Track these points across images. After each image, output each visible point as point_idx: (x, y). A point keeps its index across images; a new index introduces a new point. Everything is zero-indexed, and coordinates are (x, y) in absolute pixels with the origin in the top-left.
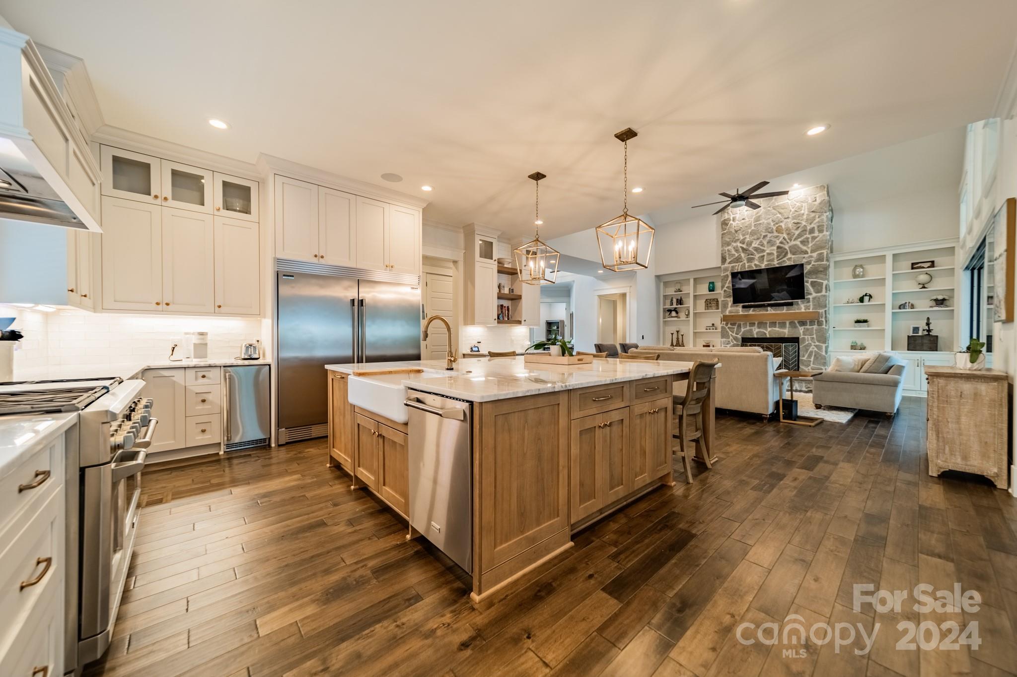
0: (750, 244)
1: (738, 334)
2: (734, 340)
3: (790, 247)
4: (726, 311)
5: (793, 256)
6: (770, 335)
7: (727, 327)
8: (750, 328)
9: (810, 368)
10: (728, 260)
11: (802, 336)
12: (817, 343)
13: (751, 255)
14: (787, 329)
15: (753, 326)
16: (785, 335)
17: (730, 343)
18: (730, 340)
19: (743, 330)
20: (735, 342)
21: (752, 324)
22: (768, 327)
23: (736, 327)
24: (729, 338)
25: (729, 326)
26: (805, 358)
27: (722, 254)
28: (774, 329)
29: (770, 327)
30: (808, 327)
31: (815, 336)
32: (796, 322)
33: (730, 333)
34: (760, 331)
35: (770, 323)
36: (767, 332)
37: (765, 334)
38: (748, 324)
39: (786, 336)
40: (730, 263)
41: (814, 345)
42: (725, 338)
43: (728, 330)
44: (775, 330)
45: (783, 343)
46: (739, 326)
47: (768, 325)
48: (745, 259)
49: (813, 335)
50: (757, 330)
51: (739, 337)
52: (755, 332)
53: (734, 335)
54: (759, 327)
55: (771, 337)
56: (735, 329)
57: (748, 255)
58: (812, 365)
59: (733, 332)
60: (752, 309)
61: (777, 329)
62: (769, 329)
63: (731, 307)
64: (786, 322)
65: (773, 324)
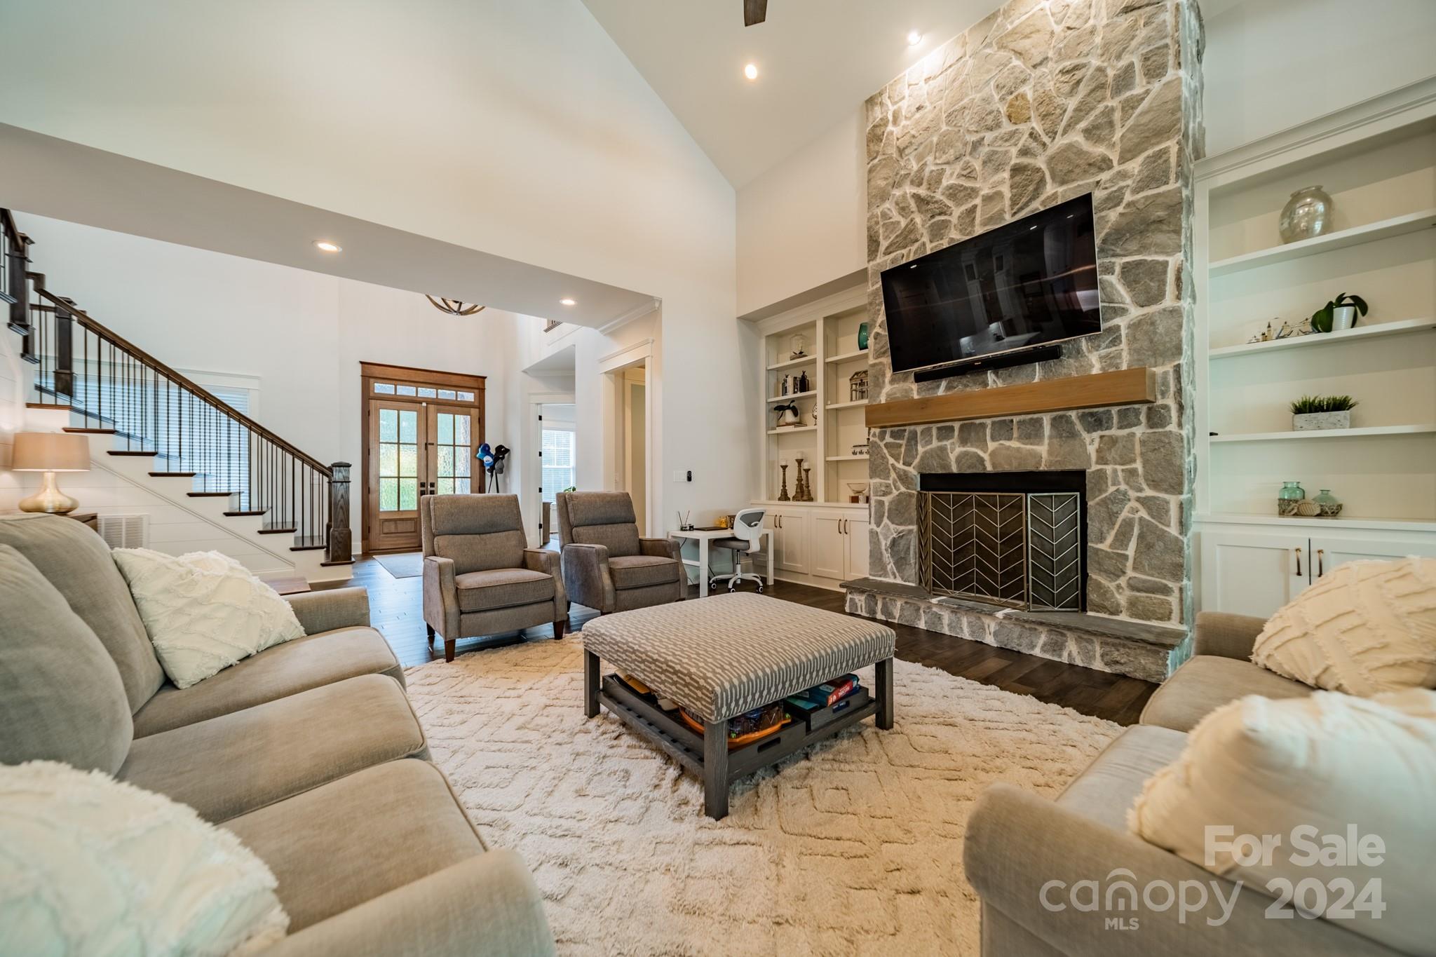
0: (936, 180)
1: (909, 465)
2: (899, 484)
3: (1051, 160)
4: (878, 396)
5: (1061, 189)
6: (994, 465)
7: (882, 444)
8: (940, 444)
9: (1122, 581)
10: (884, 244)
11: (1095, 467)
12: (1148, 492)
13: (940, 214)
14: (1046, 441)
15: (947, 438)
16: (1039, 463)
17: (890, 493)
18: (890, 482)
19: (921, 449)
20: (903, 489)
21: (945, 432)
22: (988, 438)
23: (903, 442)
24: (887, 477)
25: (888, 439)
26: (1104, 546)
27: (869, 229)
28: (1007, 443)
29: (993, 439)
30: (1114, 432)
31: (1138, 465)
32: (1073, 414)
33: (891, 461)
34: (966, 454)
35: (993, 423)
36: (986, 456)
37: (982, 461)
38: (934, 432)
39: (1042, 468)
40: (887, 253)
41: (1138, 499)
42: (879, 476)
43: (885, 451)
44: (1009, 448)
45: (1027, 492)
46: (913, 438)
47: (988, 431)
48: (925, 232)
49: (1134, 461)
50: (959, 450)
51: (913, 471)
52: (953, 457)
53: (900, 466)
54: (964, 441)
55: (1000, 470)
56: (903, 450)
57: (933, 217)
58: (1130, 573)
59: (897, 460)
60: (944, 383)
61: (1014, 444)
62: (992, 445)
63: (892, 381)
64: (1039, 421)
65: (1003, 429)
